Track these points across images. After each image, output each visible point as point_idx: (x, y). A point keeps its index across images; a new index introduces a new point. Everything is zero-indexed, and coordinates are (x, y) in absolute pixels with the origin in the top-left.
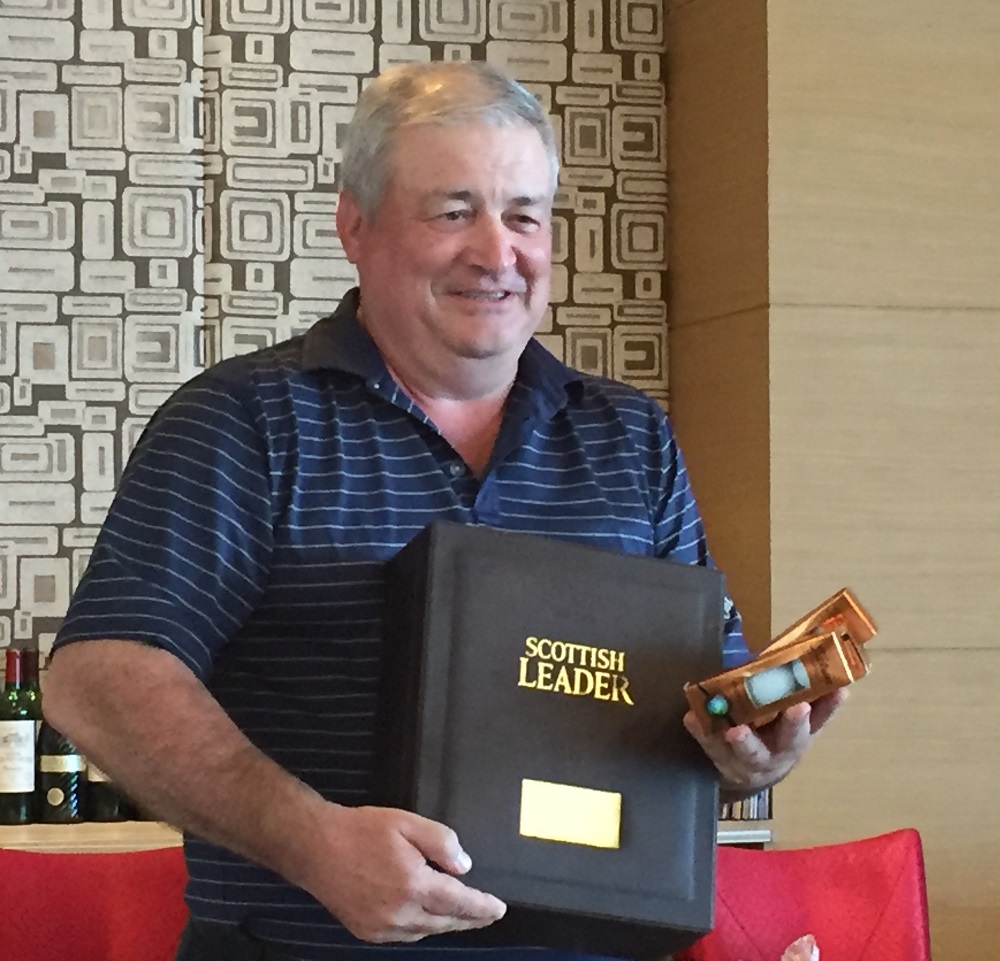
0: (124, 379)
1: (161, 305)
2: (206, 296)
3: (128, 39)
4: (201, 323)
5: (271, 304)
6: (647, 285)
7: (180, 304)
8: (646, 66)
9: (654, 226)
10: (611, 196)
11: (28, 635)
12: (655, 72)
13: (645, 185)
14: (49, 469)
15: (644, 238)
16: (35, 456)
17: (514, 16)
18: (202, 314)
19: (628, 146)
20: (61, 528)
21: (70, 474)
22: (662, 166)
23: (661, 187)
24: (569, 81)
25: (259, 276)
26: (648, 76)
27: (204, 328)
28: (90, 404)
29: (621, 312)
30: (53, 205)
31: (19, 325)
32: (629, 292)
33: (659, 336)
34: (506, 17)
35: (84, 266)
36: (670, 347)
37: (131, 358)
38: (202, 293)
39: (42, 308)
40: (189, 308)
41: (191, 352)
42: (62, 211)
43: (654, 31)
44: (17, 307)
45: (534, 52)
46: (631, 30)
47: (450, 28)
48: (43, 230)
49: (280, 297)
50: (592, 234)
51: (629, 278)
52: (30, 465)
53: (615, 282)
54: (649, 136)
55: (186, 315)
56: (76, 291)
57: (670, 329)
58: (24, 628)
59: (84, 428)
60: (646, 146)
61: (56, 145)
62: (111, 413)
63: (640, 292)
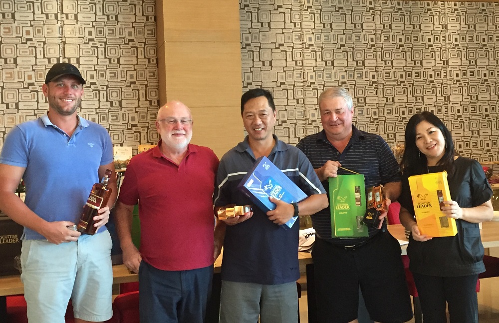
3: (47, 60)
6: (155, 103)
8: (153, 60)
9: (156, 91)
10: (146, 86)
12: (155, 62)
13: (153, 83)
15: (154, 94)
17: (125, 52)
19: (150, 76)
22: (157, 79)
23: (157, 84)
24: (137, 64)
26: (153, 62)
29: (149, 108)
30: (32, 93)
31: (26, 116)
32: (151, 104)
34: (124, 53)
35: (39, 104)
39: (31, 113)
42: (34, 94)
43: (154, 54)
45: (129, 59)
46: (149, 54)
47: (112, 55)
48: (30, 97)
50: (143, 93)
51: (151, 101)
53: (148, 102)
54: (154, 74)
56: (38, 109)
60: (154, 76)
61: (33, 81)
63: (153, 104)
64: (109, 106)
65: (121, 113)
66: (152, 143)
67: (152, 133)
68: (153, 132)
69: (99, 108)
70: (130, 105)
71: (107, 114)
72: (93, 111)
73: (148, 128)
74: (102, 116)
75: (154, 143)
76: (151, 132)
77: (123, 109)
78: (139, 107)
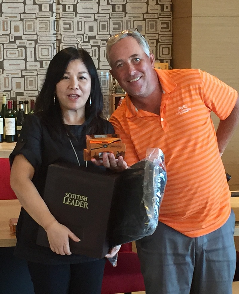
0: (36, 34)
1: (45, 15)
2: (56, 13)
4: (55, 20)
5: (72, 15)
6: (167, 8)
7: (50, 15)
11: (15, 96)
14: (19, 57)
16: (15, 53)
18: (55, 17)
20: (22, 70)
21: (24, 58)
25: (69, 8)
27: (56, 21)
28: (28, 40)
29: (160, 15)
31: (11, 21)
32: (162, 10)
33: (170, 21)
35: (26, 6)
36: (173, 23)
37: (38, 29)
38: (55, 12)
39: (16, 17)
40: (52, 16)
41: (53, 27)
44: (10, 17)
49: (74, 13)
51: (162, 6)
52: (14, 56)
53: (159, 7)
55: (51, 18)
56: (24, 13)
57: (173, 19)
58: (13, 95)
59: (27, 46)
62: (33, 43)
63: (165, 10)
64: (111, 11)
65: (125, 20)
66: (162, 61)
67: (163, 48)
68: (164, 46)
69: (98, 13)
70: (136, 11)
71: (107, 22)
72: (90, 17)
73: (158, 41)
74: (101, 23)
75: (165, 61)
76: (161, 47)
77: (127, 15)
78: (147, 12)
